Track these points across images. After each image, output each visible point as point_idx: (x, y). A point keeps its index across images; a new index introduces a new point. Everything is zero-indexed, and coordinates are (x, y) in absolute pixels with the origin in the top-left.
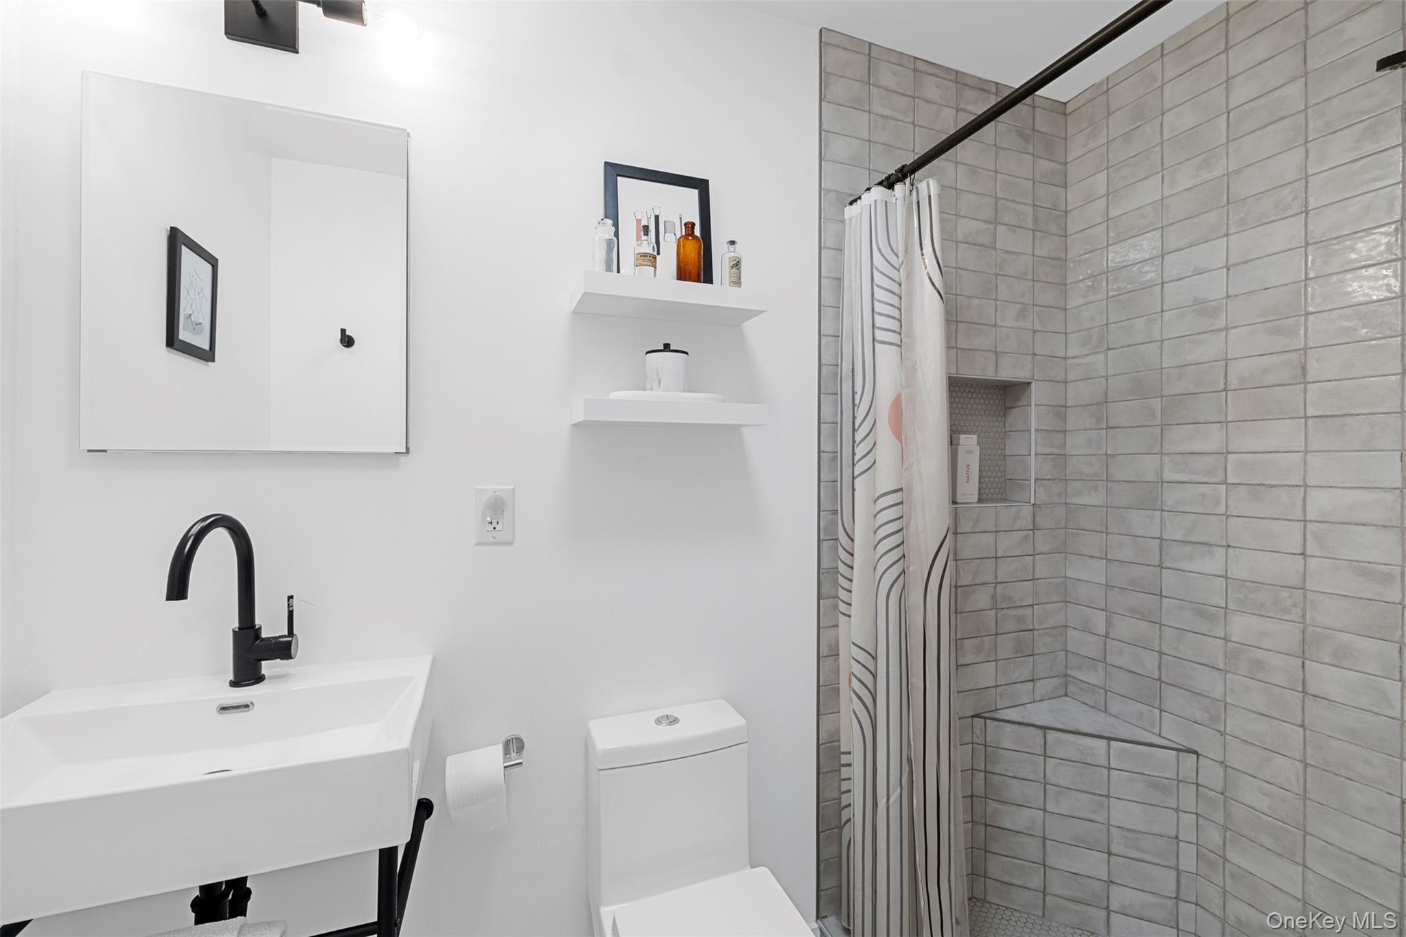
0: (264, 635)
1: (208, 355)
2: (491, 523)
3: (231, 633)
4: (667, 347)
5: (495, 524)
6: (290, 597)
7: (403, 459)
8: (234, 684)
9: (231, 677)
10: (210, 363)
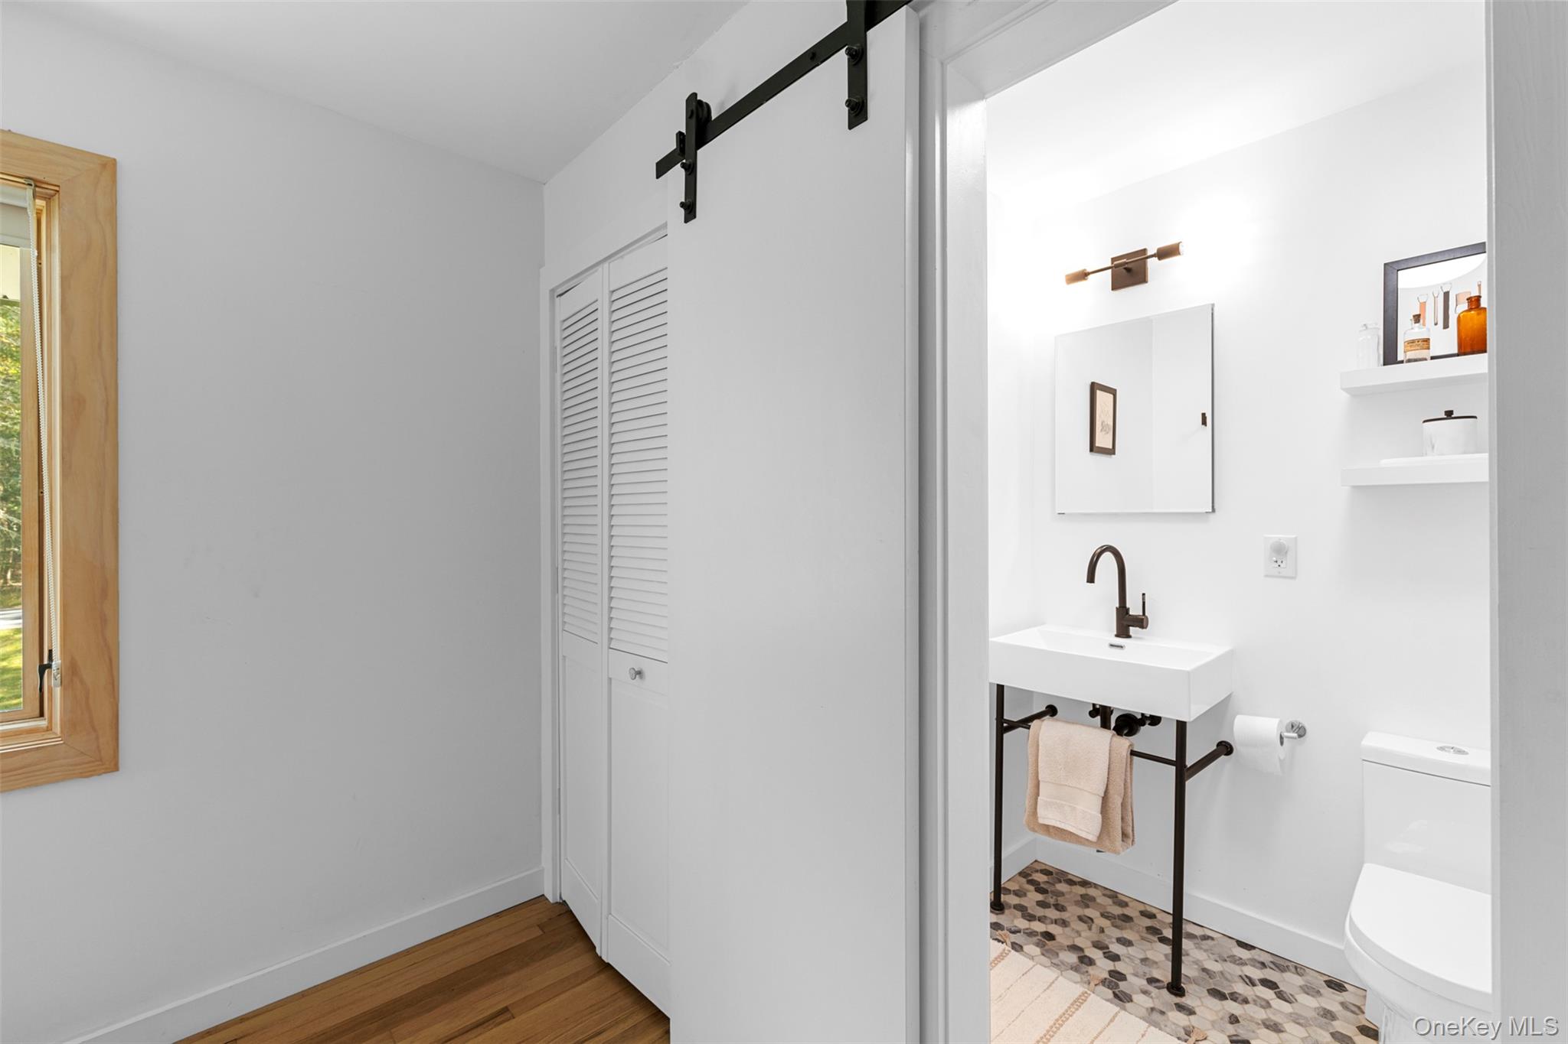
0: (1131, 613)
1: (1111, 452)
2: (1276, 562)
3: (1115, 610)
4: (1449, 414)
5: (1279, 563)
6: (1144, 594)
7: (1212, 516)
8: (1117, 636)
9: (1115, 633)
10: (1113, 456)
